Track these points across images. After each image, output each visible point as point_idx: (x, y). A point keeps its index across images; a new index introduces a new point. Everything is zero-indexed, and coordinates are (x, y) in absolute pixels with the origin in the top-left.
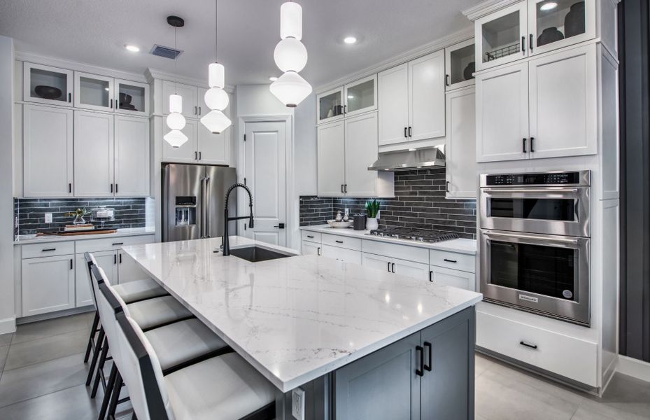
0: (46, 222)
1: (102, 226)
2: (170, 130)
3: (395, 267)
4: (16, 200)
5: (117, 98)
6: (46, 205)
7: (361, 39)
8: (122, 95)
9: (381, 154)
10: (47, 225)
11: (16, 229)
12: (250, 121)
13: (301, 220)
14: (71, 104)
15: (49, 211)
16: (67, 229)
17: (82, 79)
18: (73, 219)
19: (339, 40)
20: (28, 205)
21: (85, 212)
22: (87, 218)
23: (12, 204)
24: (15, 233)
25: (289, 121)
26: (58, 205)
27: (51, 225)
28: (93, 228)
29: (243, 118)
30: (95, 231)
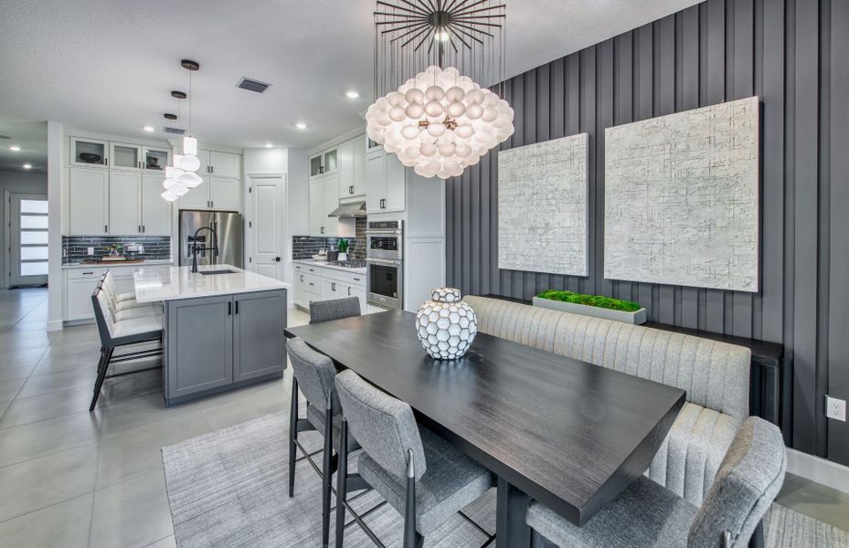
0: (89, 254)
1: (131, 258)
2: (166, 190)
3: (336, 286)
4: (64, 237)
5: (145, 160)
6: (89, 241)
7: (308, 126)
8: (149, 158)
9: (340, 205)
10: (90, 256)
11: (64, 258)
12: (254, 177)
13: (294, 255)
14: (107, 167)
15: (90, 246)
16: (103, 259)
17: (116, 147)
18: (108, 252)
19: (293, 124)
20: (75, 241)
21: (119, 247)
22: (120, 251)
23: (60, 241)
24: (64, 262)
25: (283, 177)
26: (99, 241)
27: (93, 256)
28: (123, 259)
29: (249, 174)
30: (127, 261)
